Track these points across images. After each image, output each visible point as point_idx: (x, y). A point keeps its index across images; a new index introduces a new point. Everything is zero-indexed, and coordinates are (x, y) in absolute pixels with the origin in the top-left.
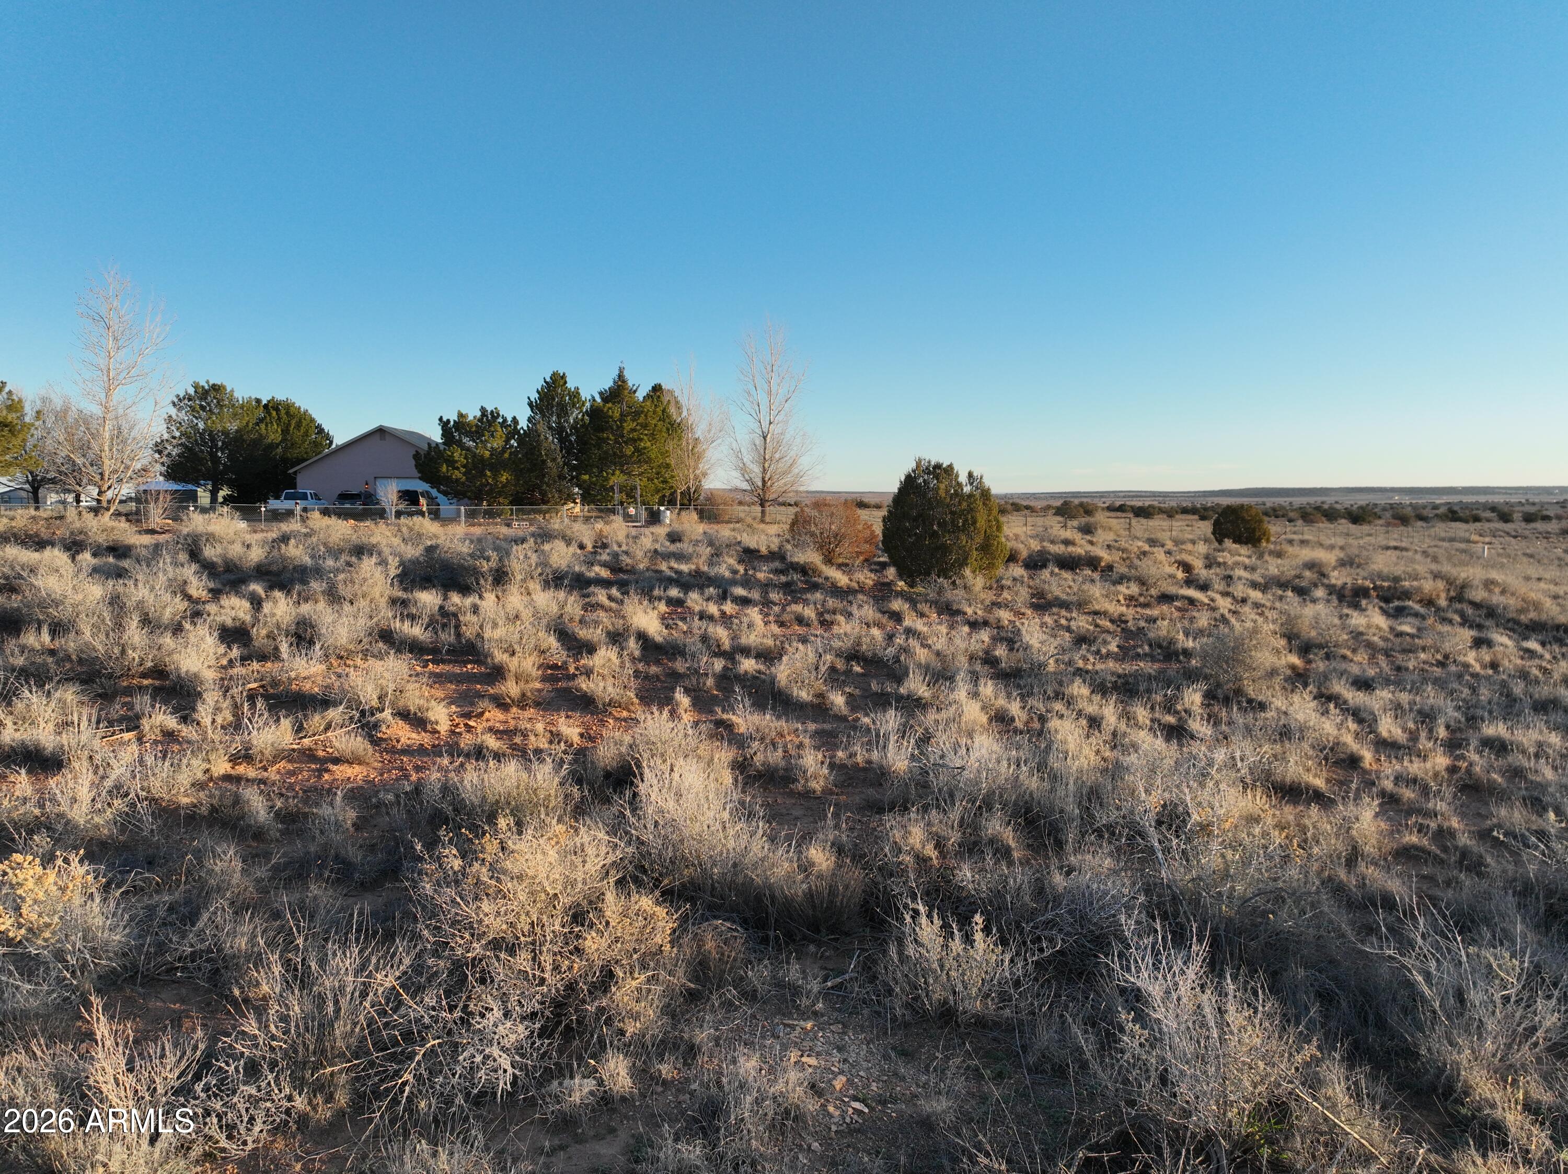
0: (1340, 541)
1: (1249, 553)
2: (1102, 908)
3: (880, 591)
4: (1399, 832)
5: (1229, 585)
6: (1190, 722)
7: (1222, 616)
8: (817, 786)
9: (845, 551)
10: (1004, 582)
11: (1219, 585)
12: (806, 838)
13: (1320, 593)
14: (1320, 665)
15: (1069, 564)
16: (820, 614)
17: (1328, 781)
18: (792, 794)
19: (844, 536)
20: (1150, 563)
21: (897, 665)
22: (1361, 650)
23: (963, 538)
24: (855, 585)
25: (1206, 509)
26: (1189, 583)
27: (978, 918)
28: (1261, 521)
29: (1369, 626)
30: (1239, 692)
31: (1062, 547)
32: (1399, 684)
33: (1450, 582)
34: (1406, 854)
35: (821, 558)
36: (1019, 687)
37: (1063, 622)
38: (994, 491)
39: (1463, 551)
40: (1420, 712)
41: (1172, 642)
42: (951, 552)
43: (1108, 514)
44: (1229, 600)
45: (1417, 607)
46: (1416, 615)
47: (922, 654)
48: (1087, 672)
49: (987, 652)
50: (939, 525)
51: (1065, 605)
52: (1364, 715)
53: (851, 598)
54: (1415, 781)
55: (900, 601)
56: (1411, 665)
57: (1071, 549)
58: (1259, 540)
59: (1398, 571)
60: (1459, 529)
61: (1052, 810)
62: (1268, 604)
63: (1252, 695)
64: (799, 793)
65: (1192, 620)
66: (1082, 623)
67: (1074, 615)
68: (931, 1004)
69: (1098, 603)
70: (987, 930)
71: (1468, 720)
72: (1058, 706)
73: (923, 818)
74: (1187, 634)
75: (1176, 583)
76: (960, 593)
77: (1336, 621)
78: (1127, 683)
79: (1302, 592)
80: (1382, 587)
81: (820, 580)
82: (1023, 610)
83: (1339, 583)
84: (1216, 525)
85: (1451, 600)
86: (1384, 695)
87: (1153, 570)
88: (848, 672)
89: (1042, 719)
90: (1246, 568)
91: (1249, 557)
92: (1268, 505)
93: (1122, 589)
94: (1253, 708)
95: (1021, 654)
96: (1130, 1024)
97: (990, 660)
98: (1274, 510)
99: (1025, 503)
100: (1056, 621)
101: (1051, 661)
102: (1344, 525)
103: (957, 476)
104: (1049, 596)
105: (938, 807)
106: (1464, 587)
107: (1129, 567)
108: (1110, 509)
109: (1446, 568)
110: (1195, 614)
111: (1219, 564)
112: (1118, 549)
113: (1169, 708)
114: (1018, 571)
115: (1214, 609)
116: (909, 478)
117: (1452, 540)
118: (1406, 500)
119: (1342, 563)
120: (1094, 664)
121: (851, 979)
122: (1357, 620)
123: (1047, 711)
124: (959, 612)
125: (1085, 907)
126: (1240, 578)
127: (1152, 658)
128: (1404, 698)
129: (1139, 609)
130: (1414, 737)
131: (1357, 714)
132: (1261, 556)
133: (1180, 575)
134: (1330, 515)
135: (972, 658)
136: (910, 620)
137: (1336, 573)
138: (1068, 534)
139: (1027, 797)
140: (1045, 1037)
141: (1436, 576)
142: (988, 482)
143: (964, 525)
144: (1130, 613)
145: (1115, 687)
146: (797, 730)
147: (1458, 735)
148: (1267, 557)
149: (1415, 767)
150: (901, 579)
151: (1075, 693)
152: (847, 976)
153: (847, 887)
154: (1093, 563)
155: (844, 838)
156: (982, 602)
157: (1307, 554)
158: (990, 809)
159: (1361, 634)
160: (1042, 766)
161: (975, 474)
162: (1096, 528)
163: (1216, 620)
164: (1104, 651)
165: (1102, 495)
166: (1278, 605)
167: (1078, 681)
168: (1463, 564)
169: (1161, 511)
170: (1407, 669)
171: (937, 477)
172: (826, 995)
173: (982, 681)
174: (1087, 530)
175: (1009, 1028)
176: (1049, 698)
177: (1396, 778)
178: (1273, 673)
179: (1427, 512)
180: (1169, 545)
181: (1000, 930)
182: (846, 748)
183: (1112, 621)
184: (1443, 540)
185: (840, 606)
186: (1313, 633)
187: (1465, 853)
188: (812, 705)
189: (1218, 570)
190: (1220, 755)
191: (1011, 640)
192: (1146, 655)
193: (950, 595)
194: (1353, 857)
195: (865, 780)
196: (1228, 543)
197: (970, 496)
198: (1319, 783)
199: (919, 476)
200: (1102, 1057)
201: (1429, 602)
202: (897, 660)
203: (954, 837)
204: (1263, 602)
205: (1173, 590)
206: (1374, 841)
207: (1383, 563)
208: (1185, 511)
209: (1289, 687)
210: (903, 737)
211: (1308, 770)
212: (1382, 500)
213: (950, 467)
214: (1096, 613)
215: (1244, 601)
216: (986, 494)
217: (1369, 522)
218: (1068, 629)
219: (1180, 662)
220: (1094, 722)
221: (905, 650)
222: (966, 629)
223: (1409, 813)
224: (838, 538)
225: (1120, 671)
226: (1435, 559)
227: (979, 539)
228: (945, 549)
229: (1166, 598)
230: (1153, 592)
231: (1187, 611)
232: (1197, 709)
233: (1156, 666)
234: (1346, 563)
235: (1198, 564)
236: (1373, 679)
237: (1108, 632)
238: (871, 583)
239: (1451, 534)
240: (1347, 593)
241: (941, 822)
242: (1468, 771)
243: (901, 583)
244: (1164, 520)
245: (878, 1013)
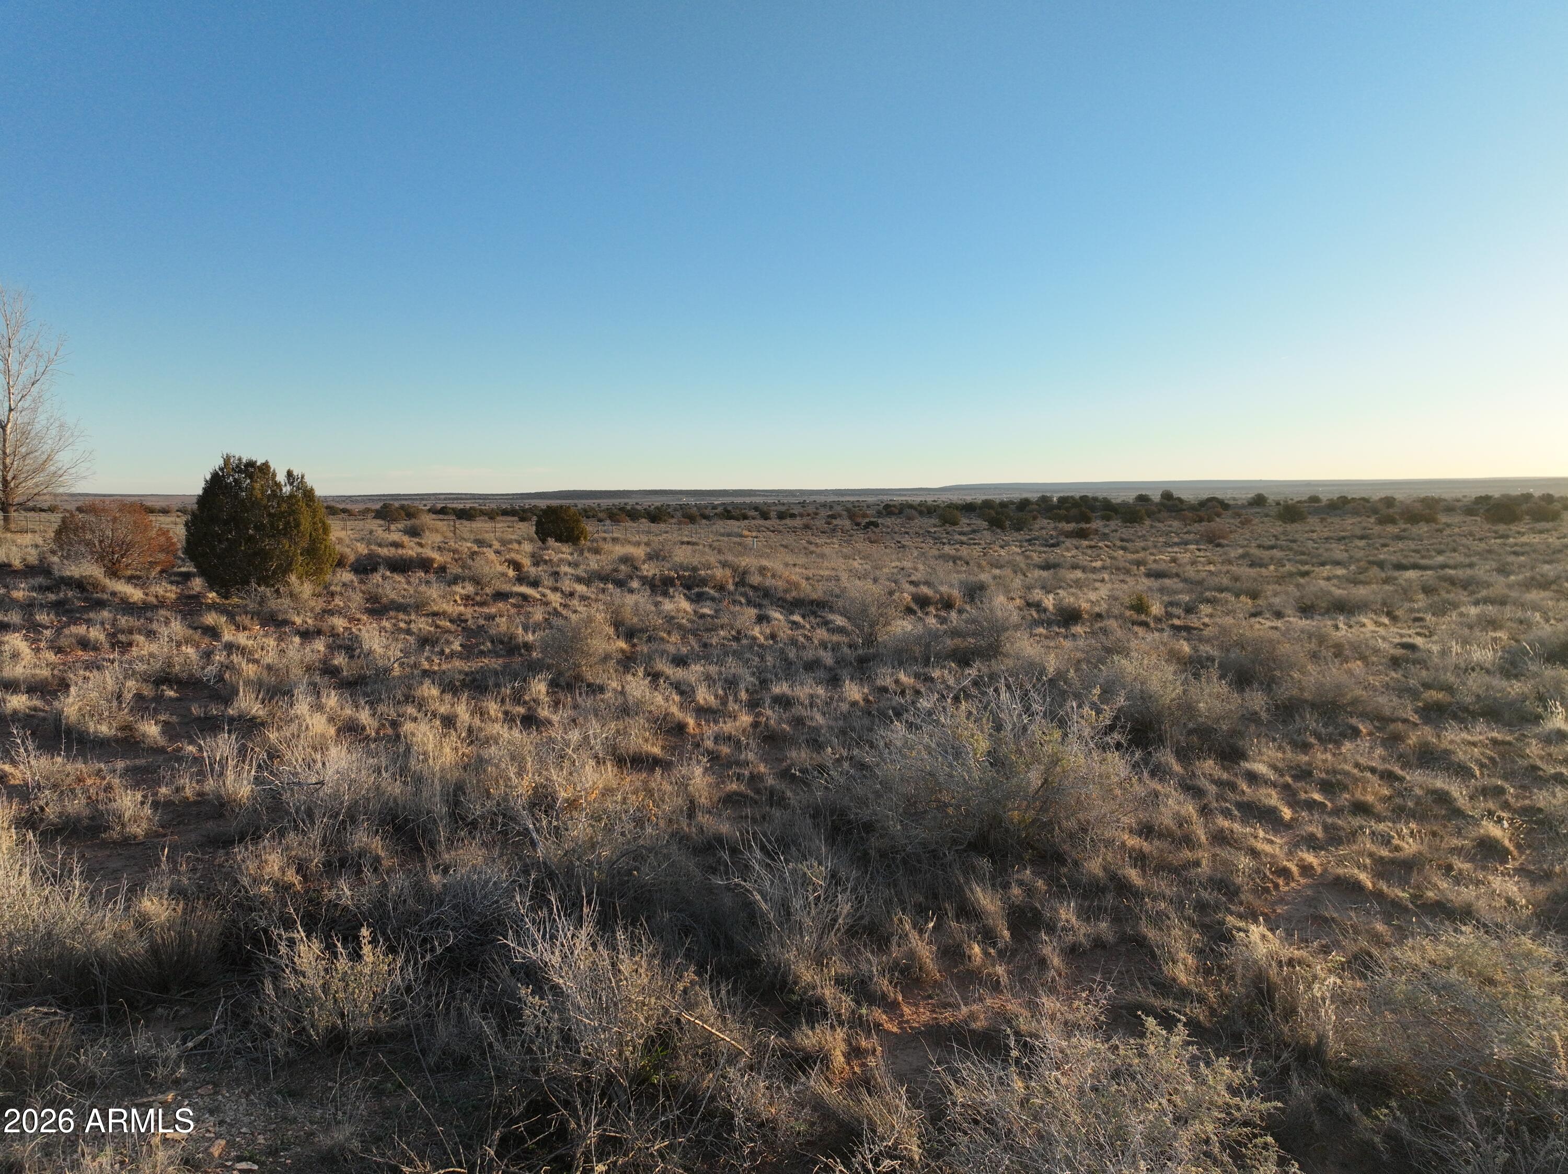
0: (645, 539)
1: (571, 550)
2: (485, 897)
3: (186, 604)
4: (723, 782)
5: (557, 581)
6: (539, 710)
7: (555, 609)
8: (138, 830)
9: (134, 561)
10: (333, 588)
11: (548, 582)
12: (135, 890)
13: (635, 584)
14: (644, 648)
15: (401, 566)
16: (112, 636)
17: (663, 748)
18: (104, 844)
19: (130, 545)
20: (483, 562)
21: (220, 685)
22: (675, 632)
23: (285, 542)
24: (154, 600)
25: (524, 511)
26: (520, 580)
27: (365, 932)
28: (578, 521)
29: (678, 611)
30: (579, 678)
31: (393, 550)
32: (707, 658)
33: (735, 569)
34: (731, 800)
35: (103, 570)
36: (366, 694)
37: (402, 625)
38: (319, 492)
39: (740, 544)
40: (726, 680)
41: (512, 637)
42: (271, 559)
43: (434, 516)
44: (559, 594)
45: (712, 592)
46: (713, 599)
47: (250, 670)
48: (435, 673)
49: (325, 663)
50: (256, 528)
51: (402, 608)
52: (684, 688)
53: (149, 614)
54: (729, 738)
55: (214, 614)
56: (714, 641)
57: (400, 551)
58: (578, 539)
59: (695, 561)
60: (733, 526)
61: (418, 813)
62: (593, 596)
63: (590, 679)
64: (114, 842)
65: (528, 615)
66: (422, 625)
67: (413, 617)
68: (318, 1035)
69: (436, 604)
70: (374, 942)
71: (761, 683)
72: (411, 710)
73: (280, 843)
74: (526, 629)
75: (510, 581)
76: (286, 602)
77: (653, 608)
78: (474, 680)
79: (620, 584)
80: (684, 576)
81: (105, 597)
82: (358, 616)
83: (650, 574)
84: (539, 524)
85: (736, 585)
86: (697, 668)
87: (486, 569)
88: (159, 699)
89: (395, 724)
90: (570, 564)
91: (572, 554)
92: (580, 506)
93: (458, 589)
94: (594, 692)
95: (362, 661)
96: (530, 998)
97: (329, 671)
98: (585, 511)
99: (341, 506)
100: (395, 625)
101: (396, 665)
102: (644, 523)
103: (274, 475)
104: (384, 600)
105: (296, 828)
106: (745, 573)
107: (463, 567)
108: (433, 511)
109: (730, 558)
110: (530, 609)
111: (546, 562)
112: (449, 551)
113: (517, 698)
114: (347, 576)
115: (547, 604)
116: (215, 476)
117: (729, 535)
118: (692, 501)
119: (650, 557)
120: (440, 664)
121: (218, 1032)
122: (668, 606)
123: (399, 716)
124: (286, 622)
125: (468, 900)
126: (566, 574)
127: (495, 654)
128: (713, 669)
129: (476, 608)
130: (724, 703)
131: (677, 686)
132: (581, 553)
133: (511, 573)
134: (633, 515)
135: (309, 669)
136: (228, 635)
137: (646, 566)
138: (395, 537)
139: (391, 804)
140: (444, 1032)
141: (724, 565)
142: (310, 481)
143: (285, 528)
144: (468, 612)
145: (464, 684)
146: (100, 770)
147: (755, 696)
148: (586, 554)
149: (728, 727)
150: (211, 589)
151: (426, 695)
152: (213, 1030)
153: (200, 933)
154: (425, 564)
155: (185, 881)
156: (312, 610)
157: (620, 550)
158: (353, 820)
159: (673, 618)
160: (404, 771)
161: (295, 473)
162: (423, 531)
163: (549, 613)
164: (447, 651)
165: (422, 497)
166: (601, 596)
167: (427, 682)
168: (741, 554)
169: (483, 513)
170: (711, 645)
171: (251, 476)
172: (187, 1057)
173: (324, 693)
174: (414, 532)
175: (405, 1036)
176: (399, 702)
177: (715, 738)
178: (606, 658)
179: (708, 512)
180: (497, 545)
181: (387, 939)
182: (172, 783)
183: (451, 621)
184: (723, 535)
185: (137, 624)
186: (635, 620)
187: (772, 792)
188: (117, 740)
189: (545, 567)
190: (575, 736)
191: (351, 647)
192: (489, 651)
193: (273, 604)
194: (692, 809)
195: (198, 814)
196: (551, 542)
197: (292, 496)
198: (656, 750)
199: (229, 475)
200: (505, 1035)
201: (721, 588)
202: (220, 678)
203: (317, 859)
204: (589, 594)
205: (506, 588)
206: (706, 794)
207: (682, 555)
208: (505, 513)
209: (621, 669)
210: (244, 762)
211: (646, 741)
212: (673, 501)
213: (266, 465)
214: (435, 614)
215: (572, 594)
216: (309, 494)
217: (665, 521)
218: (408, 632)
219: (521, 655)
220: (449, 722)
221: (230, 667)
222: (297, 640)
223: (729, 765)
224: (126, 547)
225: (467, 669)
226: (720, 551)
227: (305, 544)
228: (265, 556)
229: (501, 596)
230: (488, 590)
231: (522, 607)
232: (545, 699)
233: (500, 661)
234: (652, 557)
235: (526, 562)
236: (687, 656)
237: (449, 631)
238: (173, 596)
239: (728, 530)
240: (657, 583)
241: (300, 844)
242: (766, 725)
243: (212, 595)
244: (486, 522)
245: (256, 1060)
